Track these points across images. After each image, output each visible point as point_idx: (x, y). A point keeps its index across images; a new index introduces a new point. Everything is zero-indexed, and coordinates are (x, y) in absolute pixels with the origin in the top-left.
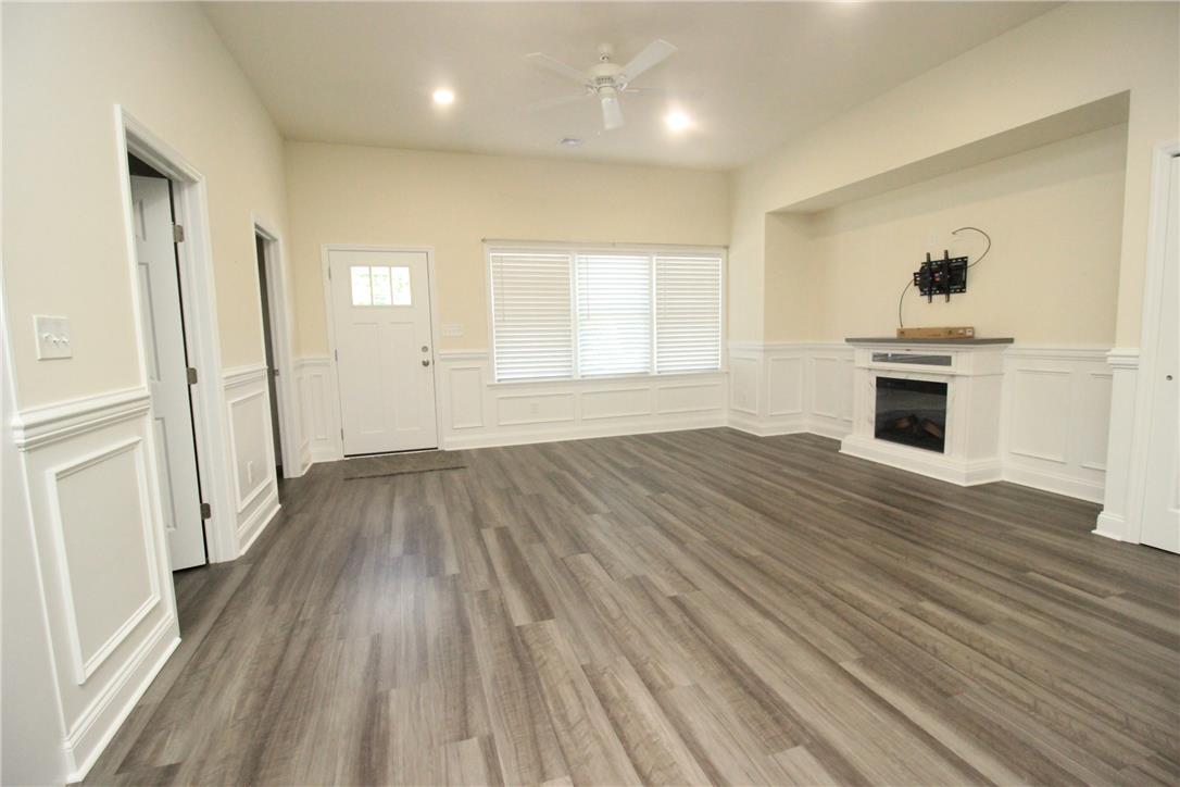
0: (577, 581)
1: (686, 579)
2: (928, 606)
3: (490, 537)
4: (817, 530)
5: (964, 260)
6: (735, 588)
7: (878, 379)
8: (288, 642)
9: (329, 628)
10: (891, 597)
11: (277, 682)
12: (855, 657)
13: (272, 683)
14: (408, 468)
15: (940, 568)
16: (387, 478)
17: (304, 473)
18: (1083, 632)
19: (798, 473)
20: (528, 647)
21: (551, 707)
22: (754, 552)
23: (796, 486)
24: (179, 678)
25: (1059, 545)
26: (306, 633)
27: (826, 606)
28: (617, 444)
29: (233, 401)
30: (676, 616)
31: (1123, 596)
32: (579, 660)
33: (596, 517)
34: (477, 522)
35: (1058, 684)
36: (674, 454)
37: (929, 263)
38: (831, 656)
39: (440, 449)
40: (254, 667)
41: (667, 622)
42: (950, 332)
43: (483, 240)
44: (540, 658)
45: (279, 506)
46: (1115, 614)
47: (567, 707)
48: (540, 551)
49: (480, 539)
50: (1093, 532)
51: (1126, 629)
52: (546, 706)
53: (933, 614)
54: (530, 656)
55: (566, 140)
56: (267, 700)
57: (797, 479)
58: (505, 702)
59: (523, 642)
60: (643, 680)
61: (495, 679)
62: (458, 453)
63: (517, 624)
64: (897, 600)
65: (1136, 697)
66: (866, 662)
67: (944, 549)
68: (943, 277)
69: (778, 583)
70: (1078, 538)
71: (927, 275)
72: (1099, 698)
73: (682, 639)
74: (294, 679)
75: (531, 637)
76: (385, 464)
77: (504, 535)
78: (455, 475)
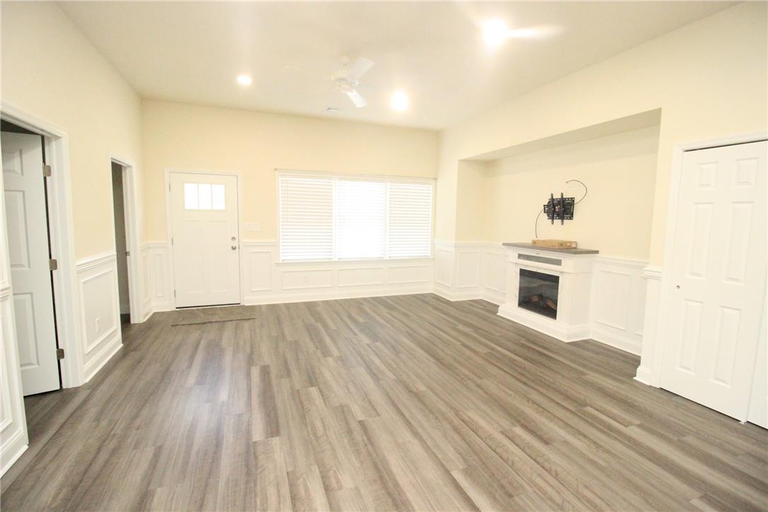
0: (303, 407)
1: (373, 407)
2: (518, 430)
3: (256, 372)
4: (467, 372)
5: (573, 200)
6: (402, 414)
7: (521, 270)
8: (99, 450)
9: (129, 440)
10: (498, 423)
11: (84, 480)
12: (461, 467)
13: (81, 481)
14: (216, 318)
15: (534, 402)
16: (200, 326)
17: (145, 320)
18: (607, 451)
19: (467, 330)
20: (256, 458)
21: (258, 503)
22: (422, 388)
23: (462, 339)
24: (19, 476)
25: (611, 387)
26: (111, 445)
27: (456, 430)
28: (358, 304)
29: (83, 281)
30: (359, 436)
31: (639, 426)
32: (287, 468)
33: (330, 359)
34: (250, 362)
35: (581, 489)
36: (392, 313)
37: (552, 199)
38: (447, 466)
39: (242, 304)
40: (72, 468)
41: (352, 439)
42: (562, 245)
43: (275, 169)
44: (262, 466)
45: (122, 345)
46: (629, 439)
47: (269, 503)
48: (285, 383)
49: (248, 375)
50: (634, 378)
51: (633, 449)
52: (256, 501)
53: (519, 436)
54: (256, 464)
55: (329, 109)
56: (73, 494)
57: (466, 335)
58: (230, 498)
59: (255, 454)
60: (324, 483)
61: (228, 481)
62: (252, 308)
63: (254, 440)
64: (500, 426)
65: (625, 500)
66: (468, 472)
67: (540, 388)
68: (561, 209)
69: (431, 411)
70: (623, 382)
71: (551, 206)
72: (603, 500)
73: (357, 452)
74: (95, 480)
75: (260, 449)
76: (202, 314)
77: (265, 371)
78: (246, 325)
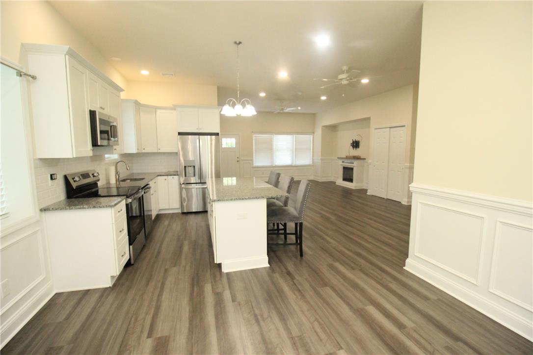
5: (359, 141)
7: (343, 167)
37: (353, 141)
42: (354, 157)
43: (252, 132)
68: (356, 145)
71: (353, 144)
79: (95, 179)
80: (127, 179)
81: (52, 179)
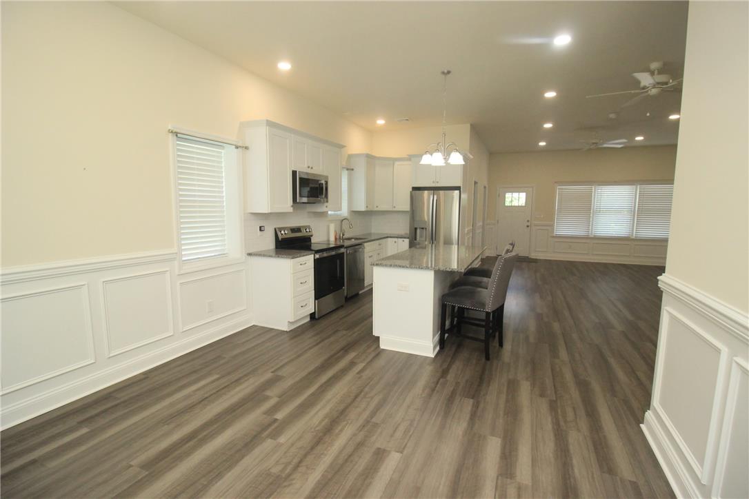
39: (529, 257)
43: (556, 182)
78: (534, 264)
79: (310, 234)
80: (352, 238)
81: (260, 230)
